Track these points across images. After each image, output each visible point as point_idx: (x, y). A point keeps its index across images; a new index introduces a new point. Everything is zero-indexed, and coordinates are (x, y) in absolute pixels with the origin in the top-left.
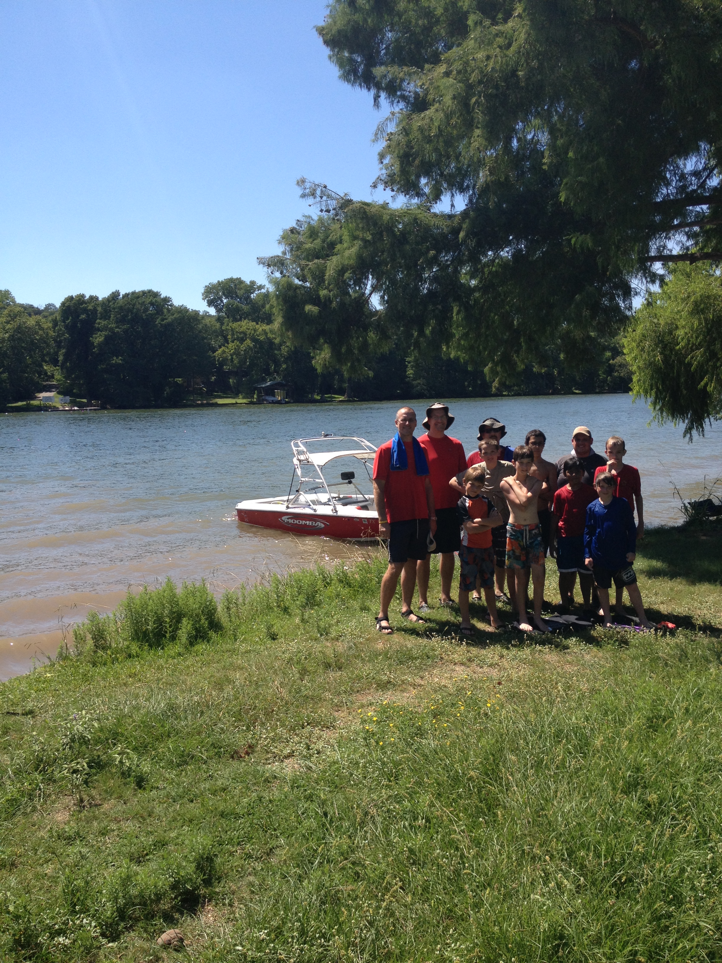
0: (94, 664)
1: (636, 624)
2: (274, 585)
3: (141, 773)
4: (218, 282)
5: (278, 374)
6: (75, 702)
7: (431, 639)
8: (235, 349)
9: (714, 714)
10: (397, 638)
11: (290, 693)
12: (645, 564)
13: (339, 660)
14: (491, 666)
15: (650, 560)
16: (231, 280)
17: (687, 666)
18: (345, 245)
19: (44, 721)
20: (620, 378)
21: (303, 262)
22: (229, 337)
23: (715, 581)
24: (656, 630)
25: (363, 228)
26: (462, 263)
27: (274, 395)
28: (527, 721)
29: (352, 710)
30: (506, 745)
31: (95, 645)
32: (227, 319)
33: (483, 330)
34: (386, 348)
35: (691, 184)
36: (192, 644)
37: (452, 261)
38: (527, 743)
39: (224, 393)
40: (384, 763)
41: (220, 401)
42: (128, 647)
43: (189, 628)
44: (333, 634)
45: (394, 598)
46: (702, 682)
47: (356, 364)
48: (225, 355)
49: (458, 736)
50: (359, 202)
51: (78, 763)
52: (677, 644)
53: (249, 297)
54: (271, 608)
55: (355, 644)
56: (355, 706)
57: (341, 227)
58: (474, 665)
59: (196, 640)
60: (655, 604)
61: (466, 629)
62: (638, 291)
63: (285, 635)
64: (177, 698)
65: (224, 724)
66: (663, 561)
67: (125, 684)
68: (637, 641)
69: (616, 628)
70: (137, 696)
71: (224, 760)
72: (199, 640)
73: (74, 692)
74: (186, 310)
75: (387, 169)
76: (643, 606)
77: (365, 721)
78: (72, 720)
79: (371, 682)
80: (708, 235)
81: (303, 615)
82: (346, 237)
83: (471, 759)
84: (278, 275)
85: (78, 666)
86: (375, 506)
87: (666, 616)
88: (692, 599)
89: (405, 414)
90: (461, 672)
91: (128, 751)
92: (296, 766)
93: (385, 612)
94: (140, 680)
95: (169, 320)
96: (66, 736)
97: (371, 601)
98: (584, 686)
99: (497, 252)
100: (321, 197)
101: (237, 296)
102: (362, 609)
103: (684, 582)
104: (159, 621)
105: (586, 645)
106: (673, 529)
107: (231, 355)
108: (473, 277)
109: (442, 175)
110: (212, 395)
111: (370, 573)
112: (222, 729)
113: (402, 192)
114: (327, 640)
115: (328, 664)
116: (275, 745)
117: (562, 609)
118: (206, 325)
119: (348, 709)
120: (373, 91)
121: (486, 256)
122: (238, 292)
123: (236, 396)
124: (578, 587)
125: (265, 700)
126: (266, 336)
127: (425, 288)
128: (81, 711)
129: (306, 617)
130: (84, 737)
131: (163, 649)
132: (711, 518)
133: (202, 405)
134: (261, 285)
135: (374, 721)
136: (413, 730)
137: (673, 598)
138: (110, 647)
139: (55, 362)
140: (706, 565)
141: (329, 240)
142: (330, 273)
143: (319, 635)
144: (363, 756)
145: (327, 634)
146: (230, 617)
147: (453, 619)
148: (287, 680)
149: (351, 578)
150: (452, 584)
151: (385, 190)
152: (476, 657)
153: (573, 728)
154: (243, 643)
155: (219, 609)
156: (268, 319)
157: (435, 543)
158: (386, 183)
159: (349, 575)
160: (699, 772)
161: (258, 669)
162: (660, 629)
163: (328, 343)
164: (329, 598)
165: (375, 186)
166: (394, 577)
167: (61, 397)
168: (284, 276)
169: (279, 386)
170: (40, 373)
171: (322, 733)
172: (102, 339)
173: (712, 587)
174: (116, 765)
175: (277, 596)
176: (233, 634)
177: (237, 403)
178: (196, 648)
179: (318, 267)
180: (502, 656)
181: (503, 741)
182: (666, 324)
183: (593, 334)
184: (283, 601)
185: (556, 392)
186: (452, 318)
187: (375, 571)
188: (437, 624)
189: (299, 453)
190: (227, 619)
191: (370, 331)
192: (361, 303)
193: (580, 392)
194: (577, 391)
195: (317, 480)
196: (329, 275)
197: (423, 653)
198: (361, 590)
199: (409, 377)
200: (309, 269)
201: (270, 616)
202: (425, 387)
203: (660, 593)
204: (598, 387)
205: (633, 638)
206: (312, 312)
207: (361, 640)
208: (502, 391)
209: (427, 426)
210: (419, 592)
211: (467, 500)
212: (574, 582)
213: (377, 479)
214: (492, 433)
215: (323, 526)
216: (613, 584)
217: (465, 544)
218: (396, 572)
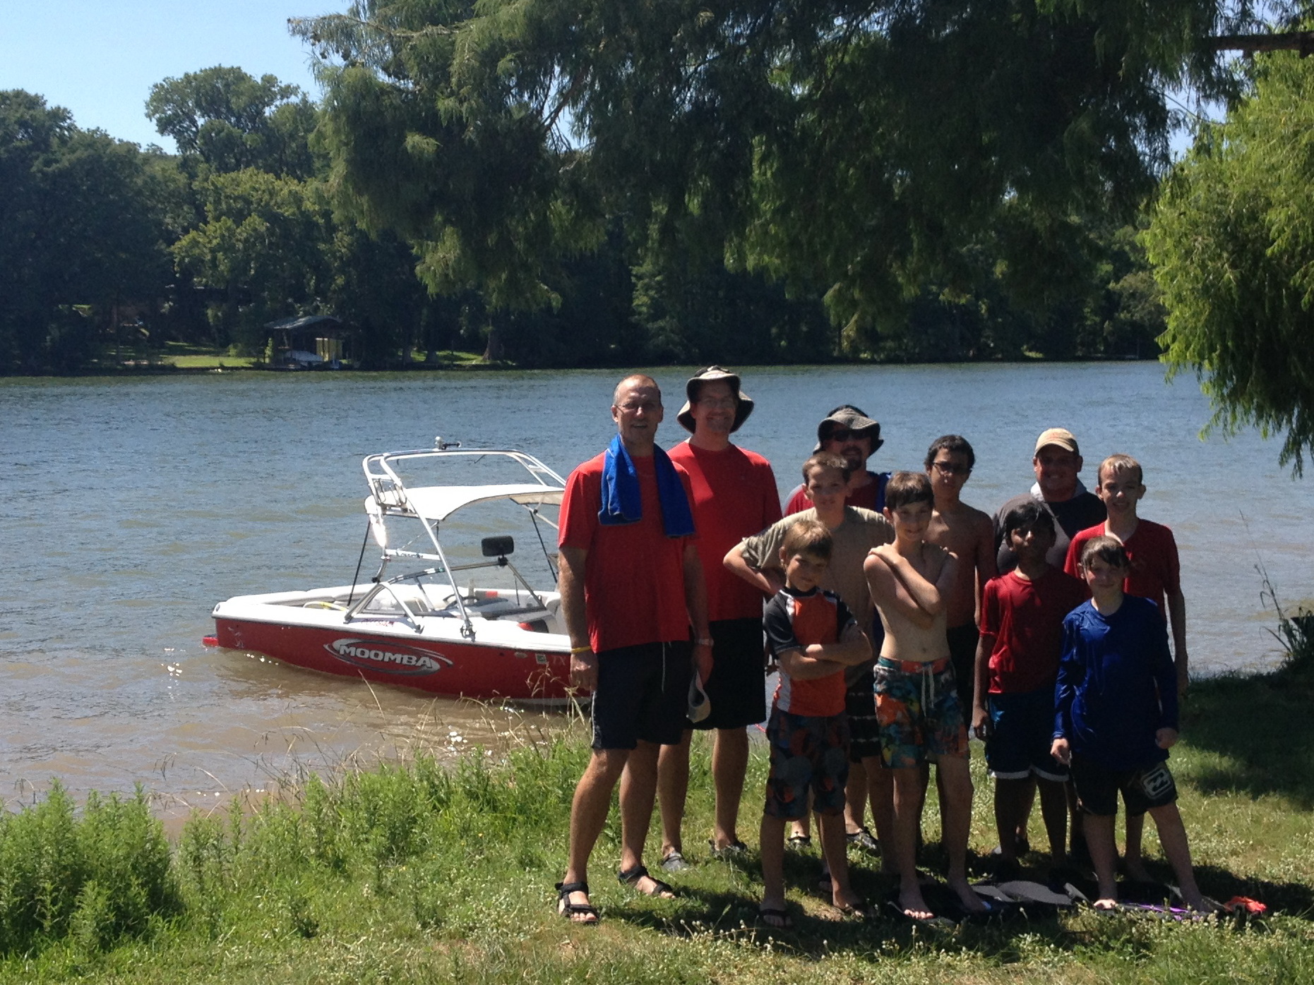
1: (1177, 903)
2: (312, 804)
4: (187, 75)
5: (325, 300)
7: (688, 936)
8: (223, 236)
10: (608, 934)
12: (1195, 760)
15: (1205, 753)
16: (218, 72)
20: (1134, 323)
21: (398, 33)
22: (209, 207)
24: (1221, 916)
26: (774, 43)
27: (312, 349)
32: (203, 166)
33: (821, 201)
34: (593, 239)
36: (105, 946)
37: (750, 38)
39: (193, 341)
41: (182, 362)
43: (99, 906)
44: (454, 924)
45: (600, 838)
47: (521, 275)
48: (197, 251)
52: (1270, 951)
53: (260, 113)
54: (303, 860)
55: (505, 948)
59: (117, 936)
60: (1219, 855)
61: (773, 912)
62: (1181, 116)
63: (337, 927)
66: (1235, 755)
68: (1176, 943)
69: (1127, 911)
72: (125, 937)
74: (106, 141)
76: (1189, 860)
81: (380, 876)
84: (337, 60)
86: (562, 614)
87: (1242, 883)
89: (634, 390)
93: (580, 869)
95: (65, 163)
97: (546, 846)
99: (856, 18)
101: (229, 109)
102: (522, 864)
103: (1285, 804)
104: (28, 885)
105: (1055, 952)
106: (1258, 678)
107: (213, 251)
108: (797, 78)
110: (163, 346)
111: (545, 776)
114: (439, 938)
117: (1001, 866)
118: (153, 178)
121: (829, 26)
122: (233, 100)
123: (220, 350)
124: (1036, 814)
126: (299, 208)
127: (687, 99)
129: (388, 879)
131: (34, 956)
133: (138, 371)
134: (289, 87)
137: (1260, 843)
142: (462, 60)
143: (419, 927)
145: (438, 922)
146: (201, 881)
147: (741, 888)
149: (498, 788)
150: (741, 806)
152: (798, 979)
154: (233, 943)
155: (176, 861)
156: (303, 166)
157: (707, 701)
159: (494, 781)
162: (1231, 914)
163: (453, 224)
164: (445, 836)
166: (604, 785)
168: (353, 64)
169: (325, 327)
175: (319, 831)
176: (207, 923)
177: (222, 367)
178: (118, 954)
179: (434, 43)
180: (858, 978)
182: (1244, 196)
183: (1074, 219)
184: (331, 842)
185: (983, 356)
186: (748, 171)
187: (556, 771)
188: (704, 900)
189: (383, 486)
190: (194, 886)
191: (556, 199)
192: (534, 131)
193: (1039, 355)
194: (1032, 354)
195: (426, 556)
196: (461, 64)
197: (669, 971)
198: (521, 818)
199: (640, 314)
200: (413, 48)
201: (300, 878)
202: (676, 338)
203: (1230, 829)
204: (1082, 344)
205: (1167, 937)
206: (422, 152)
207: (521, 938)
208: (860, 351)
209: (687, 421)
210: (662, 825)
211: (790, 600)
212: (1029, 803)
213: (568, 546)
214: (850, 442)
215: (436, 666)
216: (1121, 802)
217: (781, 705)
218: (608, 770)
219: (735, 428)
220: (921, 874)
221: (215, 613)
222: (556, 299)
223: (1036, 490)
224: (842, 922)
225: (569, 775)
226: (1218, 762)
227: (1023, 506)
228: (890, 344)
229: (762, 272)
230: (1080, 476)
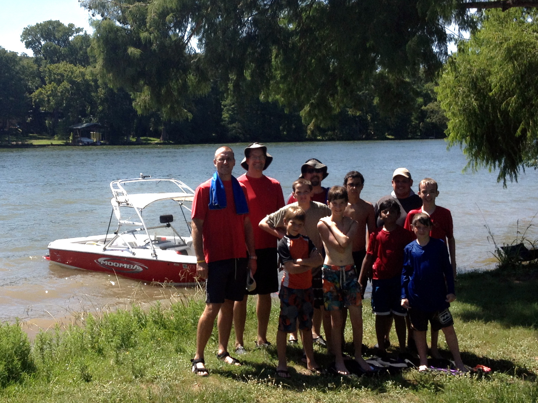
1: (452, 368)
2: (89, 326)
4: (37, 24)
5: (94, 116)
7: (247, 381)
8: (52, 90)
10: (213, 380)
15: (465, 304)
16: (50, 22)
21: (124, 5)
22: (47, 78)
23: (530, 325)
24: (472, 374)
26: (281, 8)
27: (89, 137)
32: (45, 61)
33: (301, 73)
34: (206, 90)
36: (4, 385)
37: (271, 6)
39: (41, 134)
41: (36, 142)
44: (148, 376)
45: (209, 340)
47: (175, 106)
48: (41, 97)
53: (67, 39)
54: (86, 349)
55: (170, 387)
59: (9, 381)
60: (471, 347)
61: (282, 371)
62: (452, 36)
63: (100, 377)
66: (478, 305)
68: (453, 385)
69: (432, 371)
72: (12, 382)
74: (4, 51)
81: (117, 356)
86: (193, 246)
87: (481, 359)
88: (507, 343)
89: (223, 153)
93: (201, 353)
97: (186, 343)
101: (55, 38)
102: (177, 351)
103: (499, 326)
105: (402, 388)
106: (487, 273)
107: (48, 96)
108: (289, 22)
110: (27, 136)
111: (185, 314)
114: (142, 382)
118: (23, 67)
122: (57, 34)
123: (51, 137)
124: (393, 330)
126: (84, 78)
127: (244, 32)
129: (121, 357)
132: (524, 263)
133: (17, 146)
134: (79, 28)
137: (488, 342)
140: (518, 307)
142: (151, 16)
143: (134, 377)
145: (142, 376)
146: (43, 358)
147: (269, 361)
149: (166, 319)
150: (268, 327)
152: (293, 400)
154: (57, 384)
155: (33, 350)
156: (85, 61)
157: (255, 282)
159: (165, 316)
162: (476, 372)
163: (147, 85)
164: (145, 339)
166: (211, 318)
168: (106, 19)
169: (94, 128)
173: (526, 331)
175: (92, 337)
176: (46, 376)
177: (52, 145)
178: (9, 389)
179: (139, 10)
180: (318, 400)
182: (479, 71)
183: (407, 80)
184: (98, 342)
185: (369, 138)
186: (270, 61)
187: (191, 312)
188: (253, 366)
189: (118, 194)
190: (40, 360)
191: (190, 74)
192: (181, 45)
193: (393, 137)
194: (390, 137)
195: (137, 223)
196: (150, 18)
197: (239, 396)
198: (176, 332)
199: (225, 121)
200: (130, 12)
201: (84, 357)
202: (240, 131)
203: (475, 336)
204: (411, 132)
205: (449, 382)
206: (134, 54)
207: (177, 382)
208: (316, 136)
209: (245, 166)
210: (235, 335)
211: (289, 241)
212: (390, 325)
213: (196, 218)
214: (315, 174)
215: (141, 269)
216: (429, 325)
217: (286, 285)
218: (213, 313)
219: (265, 168)
220: (344, 356)
221: (49, 247)
222: (190, 116)
223: (393, 194)
224: (311, 376)
225: (196, 315)
226: (470, 307)
227: (387, 201)
228: (329, 133)
229: (275, 103)
230: (411, 188)
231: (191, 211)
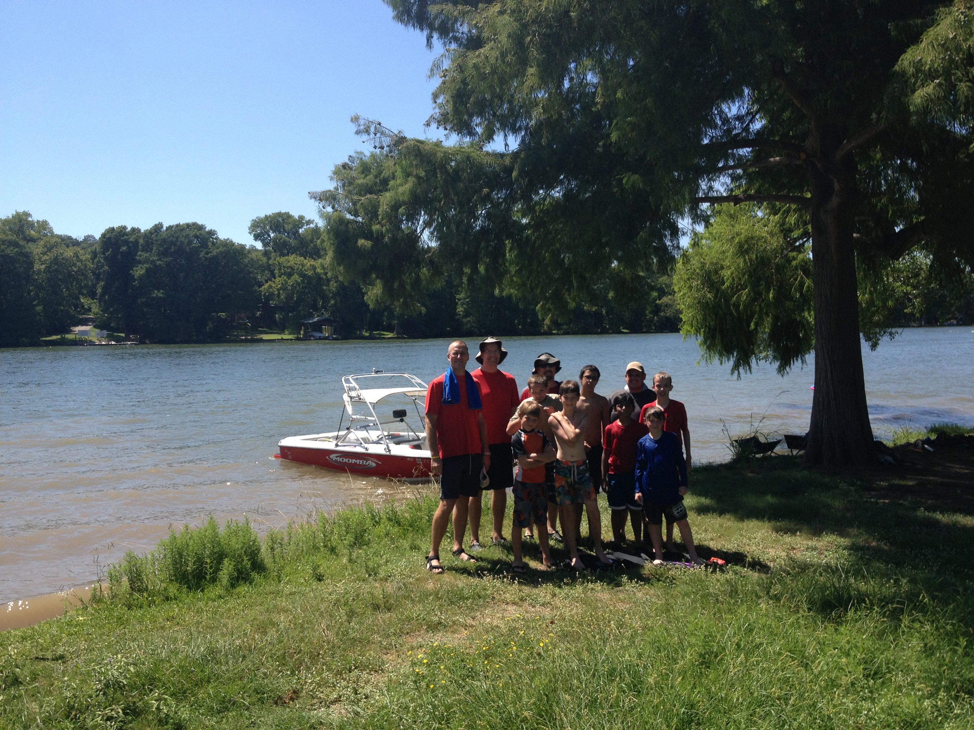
0: (130, 607)
1: (688, 561)
2: (321, 524)
3: (180, 720)
4: (266, 216)
5: (326, 310)
6: (109, 647)
7: (482, 578)
8: (282, 284)
9: (765, 649)
10: (447, 577)
11: (337, 635)
12: (695, 500)
13: (387, 601)
14: (543, 605)
15: (699, 497)
16: (279, 214)
17: (737, 601)
18: (399, 181)
19: (76, 666)
20: (667, 318)
21: (355, 197)
22: (276, 271)
23: (763, 517)
24: (706, 566)
25: (416, 165)
26: (515, 201)
27: (321, 331)
28: (581, 660)
29: (401, 653)
30: (560, 685)
31: (131, 587)
32: (274, 254)
33: (535, 267)
34: (439, 284)
35: (735, 128)
36: (233, 586)
37: (505, 199)
38: (581, 683)
39: (271, 329)
40: (434, 707)
41: (265, 337)
42: (165, 589)
43: (230, 569)
44: (382, 574)
45: (445, 537)
46: (753, 617)
48: (271, 290)
49: (510, 677)
50: (413, 140)
51: (112, 710)
52: (727, 580)
53: (297, 232)
54: (318, 548)
55: (404, 584)
56: (405, 648)
57: (395, 164)
58: (526, 604)
59: (238, 582)
60: (705, 540)
62: (685, 231)
63: (332, 576)
64: (218, 641)
65: (268, 669)
66: (712, 498)
67: (162, 628)
68: (688, 578)
69: (667, 564)
70: (175, 640)
71: (267, 706)
72: (241, 582)
73: (108, 636)
74: (232, 244)
75: (440, 108)
76: (692, 542)
77: (415, 664)
78: (107, 664)
79: (421, 623)
80: (751, 178)
81: (350, 555)
82: (399, 174)
83: (525, 700)
84: (329, 209)
85: (113, 609)
86: (427, 442)
87: (715, 552)
88: (741, 535)
89: (456, 347)
90: (513, 612)
91: (166, 697)
92: (343, 711)
93: (436, 550)
94: (178, 624)
95: (214, 253)
96: (100, 681)
97: (421, 540)
98: (637, 624)
99: (549, 190)
100: (375, 134)
101: (285, 231)
102: (411, 548)
103: (733, 519)
104: (200, 561)
105: (637, 582)
106: (721, 466)
107: (278, 290)
108: (523, 216)
109: (494, 115)
110: (257, 330)
111: (420, 510)
112: (265, 674)
113: (455, 131)
114: (376, 580)
115: (377, 605)
116: (321, 690)
117: (614, 546)
118: (252, 259)
119: (397, 651)
120: (426, 32)
121: (537, 194)
122: (286, 226)
123: (282, 331)
125: (312, 643)
126: (315, 272)
127: (478, 225)
128: (117, 655)
129: (354, 556)
130: (118, 683)
131: (202, 591)
132: (757, 456)
133: (246, 341)
134: (309, 220)
135: (424, 664)
136: (464, 672)
137: (723, 535)
138: (146, 589)
139: (92, 294)
140: (752, 500)
141: (381, 177)
142: (383, 208)
143: (367, 576)
144: (412, 700)
145: (375, 574)
146: (274, 557)
147: (504, 557)
148: (333, 622)
149: (401, 516)
150: (504, 522)
151: (438, 128)
152: (528, 596)
153: (627, 666)
154: (288, 584)
155: (263, 550)
156: (316, 253)
157: (488, 479)
158: (439, 122)
159: (399, 513)
160: (752, 708)
161: (304, 611)
162: (711, 565)
163: (380, 279)
164: (379, 537)
165: (428, 125)
166: (445, 515)
167: (98, 331)
168: (336, 211)
169: (326, 322)
170: (76, 306)
171: (370, 677)
172: (143, 272)
173: (760, 524)
174: (153, 711)
175: (324, 535)
176: (277, 576)
177: (282, 339)
178: (239, 589)
179: (371, 202)
180: (554, 595)
181: (557, 681)
182: (711, 263)
183: (641, 274)
184: (330, 540)
185: (604, 332)
186: (505, 255)
187: (425, 509)
188: (489, 562)
189: (351, 389)
190: (271, 560)
191: (423, 267)
192: (414, 238)
193: (627, 331)
194: (625, 331)
195: (369, 418)
196: (383, 211)
197: (474, 593)
198: (411, 529)
199: (459, 315)
200: (362, 204)
201: (316, 556)
202: (475, 325)
203: (710, 529)
204: (645, 326)
205: (684, 575)
206: (365, 247)
207: (411, 580)
208: (552, 330)
209: (480, 360)
210: (471, 531)
211: (523, 434)
212: (625, 519)
213: (429, 414)
214: (548, 368)
215: (374, 465)
216: (664, 519)
217: (520, 479)
218: (447, 508)
219: (500, 363)
220: (579, 550)
221: (279, 444)
222: (423, 310)
223: (627, 388)
224: (547, 571)
226: (705, 501)
227: (621, 395)
228: (565, 327)
229: (510, 297)
230: (645, 382)
231: (423, 406)
